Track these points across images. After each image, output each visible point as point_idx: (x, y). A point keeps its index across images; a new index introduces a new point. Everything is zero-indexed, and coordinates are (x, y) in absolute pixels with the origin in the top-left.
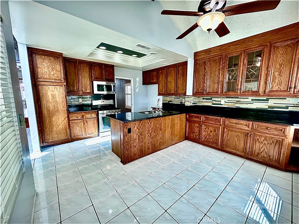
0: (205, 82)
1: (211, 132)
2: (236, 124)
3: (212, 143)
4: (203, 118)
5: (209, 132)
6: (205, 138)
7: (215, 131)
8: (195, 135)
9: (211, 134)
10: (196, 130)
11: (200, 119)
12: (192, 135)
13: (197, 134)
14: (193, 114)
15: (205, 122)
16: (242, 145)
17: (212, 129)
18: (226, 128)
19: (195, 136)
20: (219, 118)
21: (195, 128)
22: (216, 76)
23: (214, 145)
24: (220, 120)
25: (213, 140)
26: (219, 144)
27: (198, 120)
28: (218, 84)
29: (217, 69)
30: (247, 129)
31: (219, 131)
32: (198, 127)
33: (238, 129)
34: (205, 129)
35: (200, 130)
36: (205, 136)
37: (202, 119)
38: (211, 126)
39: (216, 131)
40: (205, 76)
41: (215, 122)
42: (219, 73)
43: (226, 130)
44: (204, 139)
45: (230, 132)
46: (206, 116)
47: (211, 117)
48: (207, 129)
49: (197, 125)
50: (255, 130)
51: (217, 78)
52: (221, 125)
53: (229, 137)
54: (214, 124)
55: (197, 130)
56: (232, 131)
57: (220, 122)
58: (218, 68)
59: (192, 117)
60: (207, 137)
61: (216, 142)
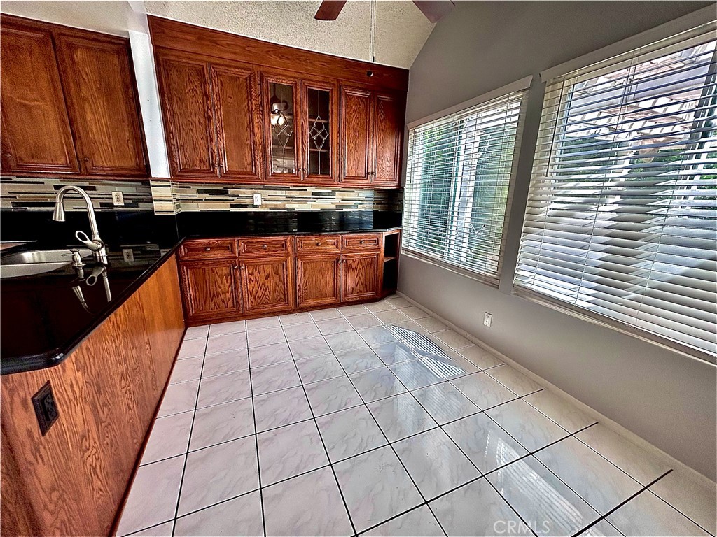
0: (211, 139)
1: (267, 278)
2: (317, 244)
3: (274, 302)
4: (239, 247)
5: (262, 280)
6: (255, 298)
7: (277, 273)
8: (223, 301)
9: (268, 283)
10: (222, 287)
11: (232, 252)
12: (213, 305)
13: (228, 295)
14: (206, 241)
15: (247, 257)
16: (331, 283)
17: (268, 269)
18: (301, 259)
19: (222, 304)
20: (282, 238)
21: (219, 279)
22: (243, 125)
23: (279, 307)
24: (286, 242)
25: (275, 295)
26: (291, 299)
27: (227, 254)
28: (253, 149)
29: (244, 106)
30: (336, 250)
31: (286, 270)
32: (227, 276)
33: (322, 254)
34: (251, 274)
35: (235, 283)
36: (254, 293)
37: (237, 250)
38: (266, 263)
39: (280, 272)
40: (211, 118)
41: (274, 251)
42: (251, 120)
43: (299, 264)
44: (252, 302)
45: (308, 266)
46: (246, 239)
47: (262, 239)
48: (256, 273)
49: (225, 271)
50: (347, 249)
51: (248, 134)
52: (287, 254)
53: (307, 276)
54: (272, 256)
55: (224, 285)
56: (312, 262)
57: (286, 248)
58: (246, 104)
59: (205, 249)
60: (260, 294)
61: (283, 297)
